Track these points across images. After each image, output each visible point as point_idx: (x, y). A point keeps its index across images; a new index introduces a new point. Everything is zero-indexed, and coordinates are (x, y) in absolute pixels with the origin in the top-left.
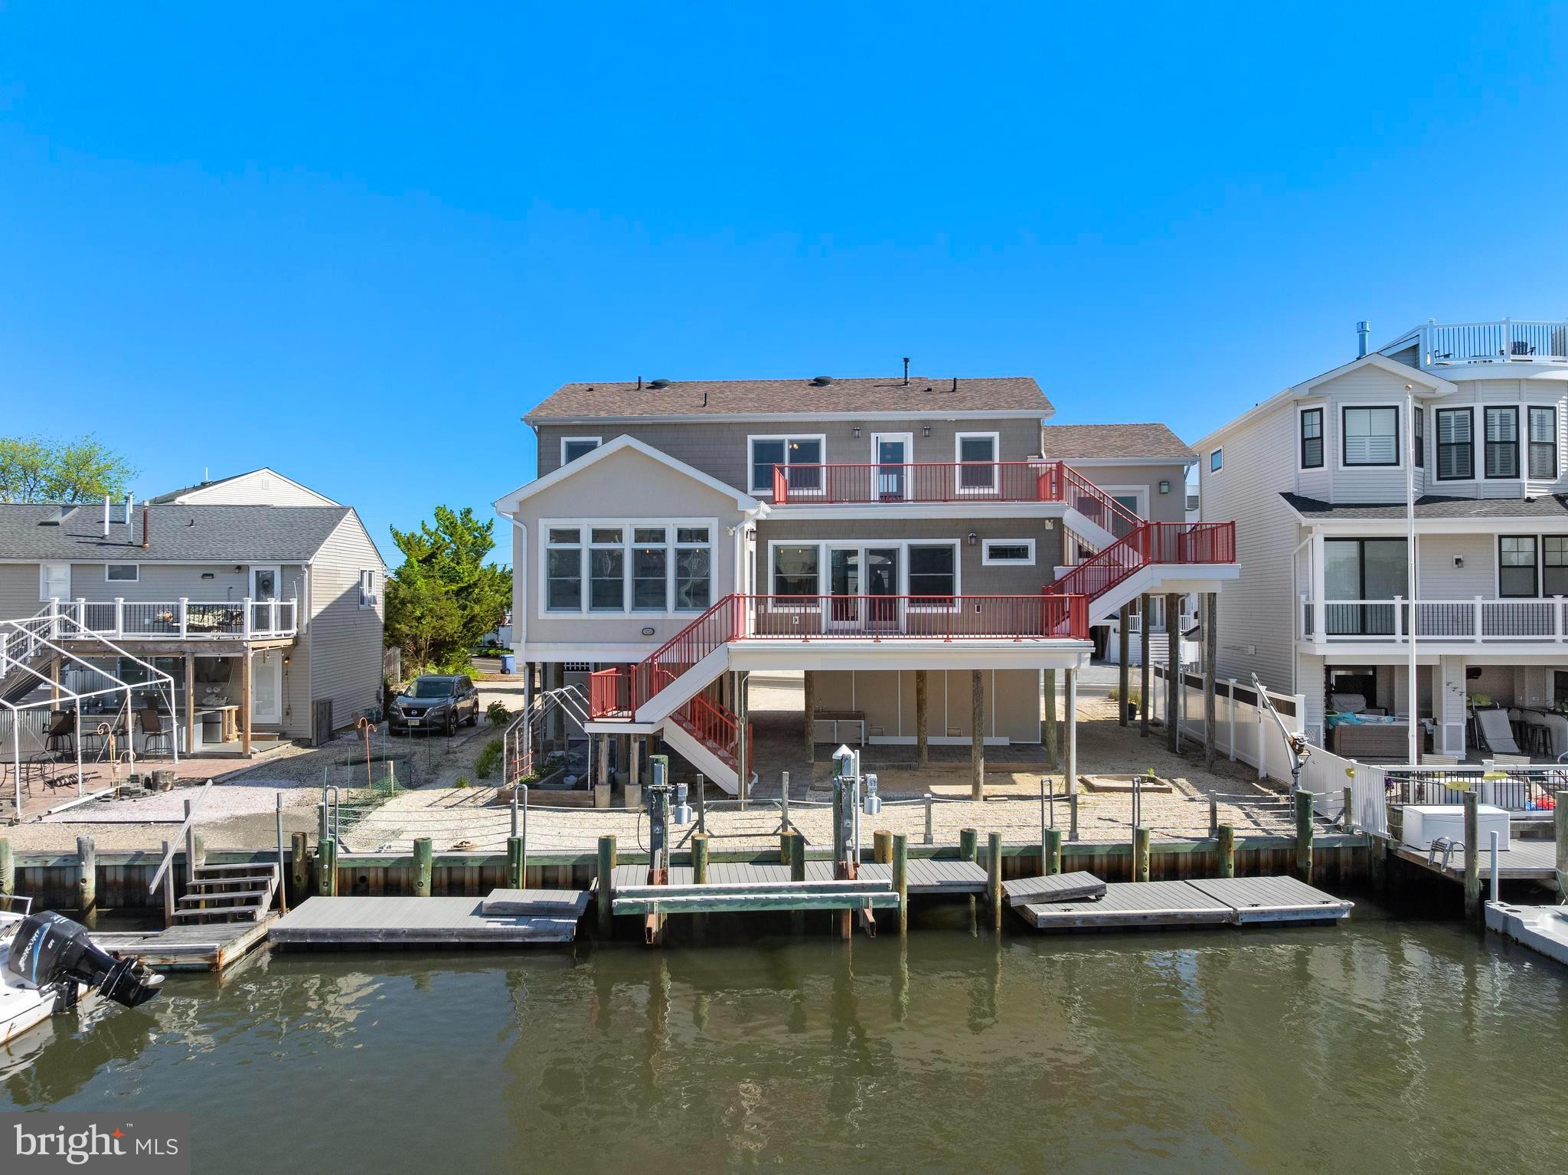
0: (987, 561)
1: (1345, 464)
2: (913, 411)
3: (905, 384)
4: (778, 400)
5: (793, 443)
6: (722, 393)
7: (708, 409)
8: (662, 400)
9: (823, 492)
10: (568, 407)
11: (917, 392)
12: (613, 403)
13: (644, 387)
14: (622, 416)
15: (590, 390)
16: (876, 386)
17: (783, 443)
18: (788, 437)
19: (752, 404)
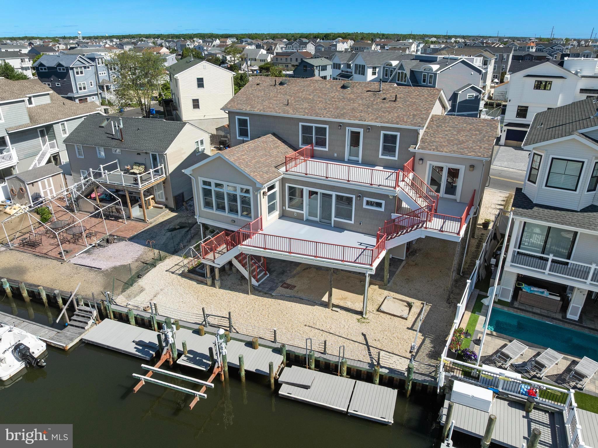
0: (365, 206)
1: (546, 186)
2: (362, 121)
3: (380, 91)
4: (318, 102)
5: (316, 127)
6: (302, 92)
7: (287, 108)
8: (277, 97)
9: (327, 149)
10: (241, 100)
11: (379, 100)
12: (258, 98)
13: (277, 84)
14: (254, 111)
15: (258, 85)
16: (367, 91)
17: (312, 127)
18: (314, 125)
19: (306, 105)
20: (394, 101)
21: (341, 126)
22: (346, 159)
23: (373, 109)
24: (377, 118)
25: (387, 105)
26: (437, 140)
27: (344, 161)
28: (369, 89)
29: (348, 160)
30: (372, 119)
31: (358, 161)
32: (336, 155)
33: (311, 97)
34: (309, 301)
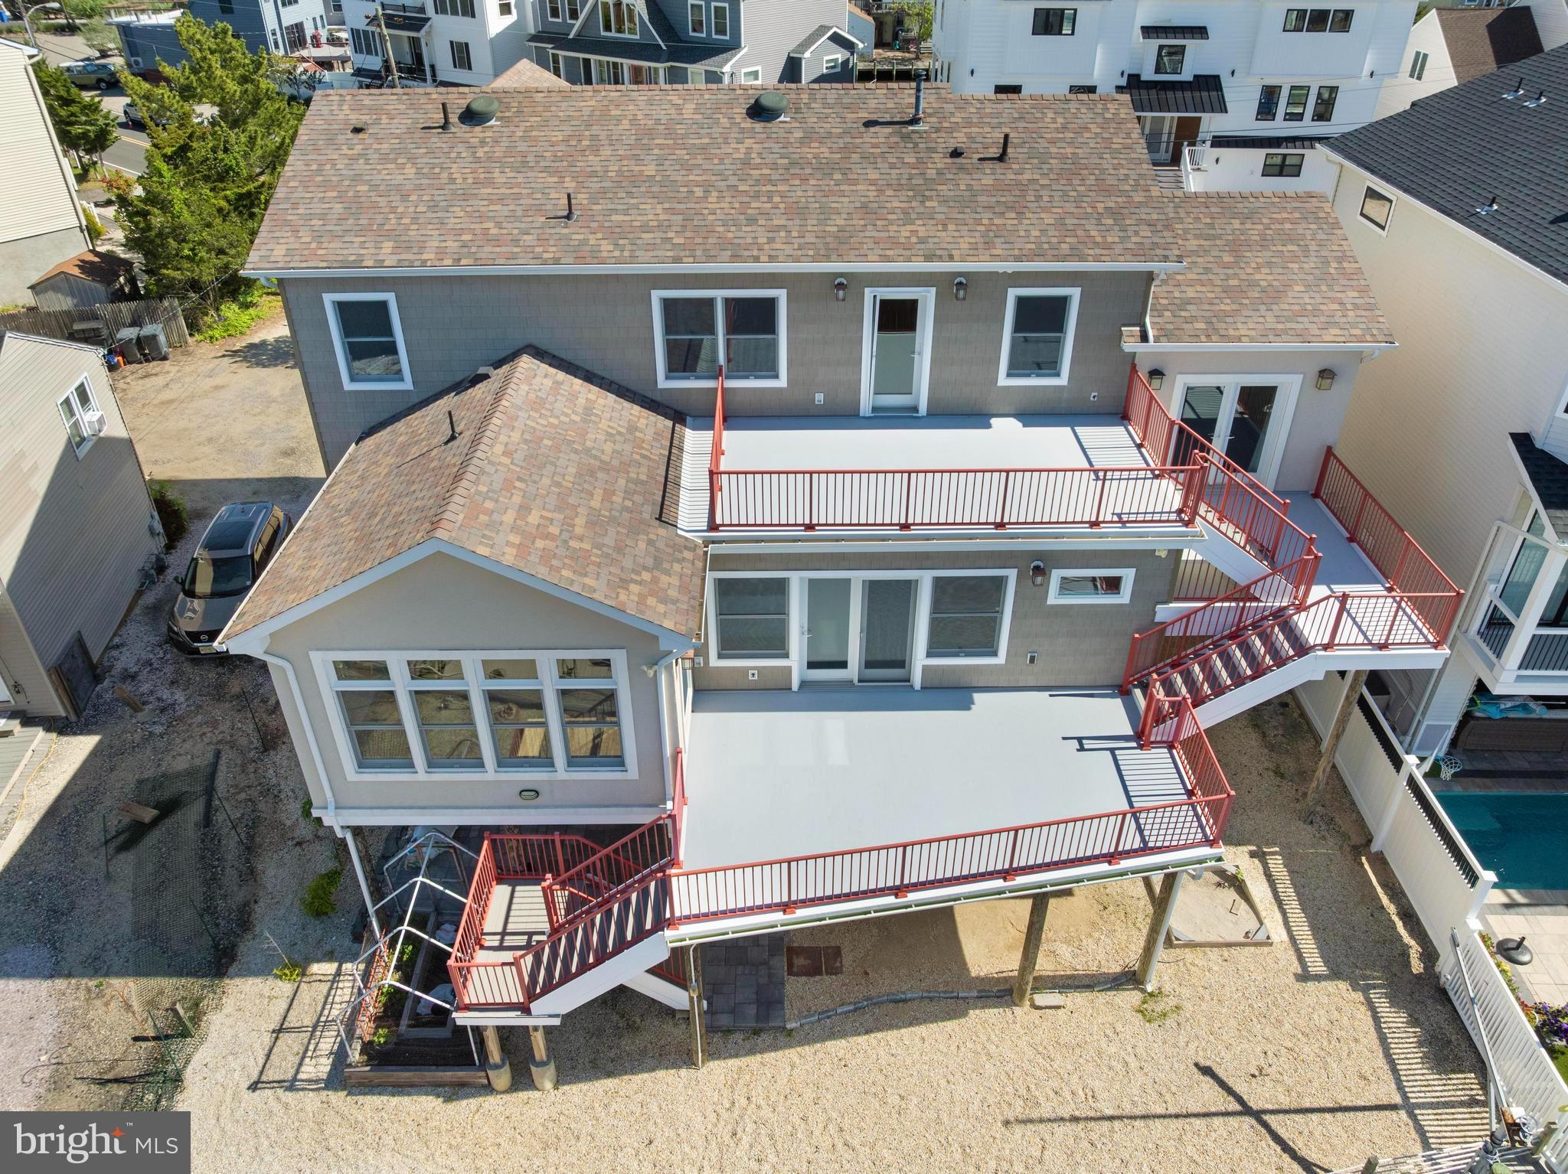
0: (1054, 598)
2: (940, 259)
3: (914, 121)
4: (699, 192)
5: (728, 301)
6: (596, 151)
7: (575, 232)
8: (490, 182)
9: (782, 382)
10: (323, 217)
11: (940, 161)
12: (405, 197)
13: (454, 118)
14: (424, 263)
15: (357, 130)
16: (869, 124)
17: (710, 302)
18: (719, 294)
19: (652, 211)
20: (1002, 158)
21: (843, 286)
22: (865, 407)
23: (944, 201)
24: (989, 244)
25: (988, 180)
26: (1191, 293)
27: (857, 415)
28: (865, 115)
29: (875, 409)
30: (974, 247)
31: (915, 409)
32: (819, 398)
33: (650, 170)
34: (931, 999)
